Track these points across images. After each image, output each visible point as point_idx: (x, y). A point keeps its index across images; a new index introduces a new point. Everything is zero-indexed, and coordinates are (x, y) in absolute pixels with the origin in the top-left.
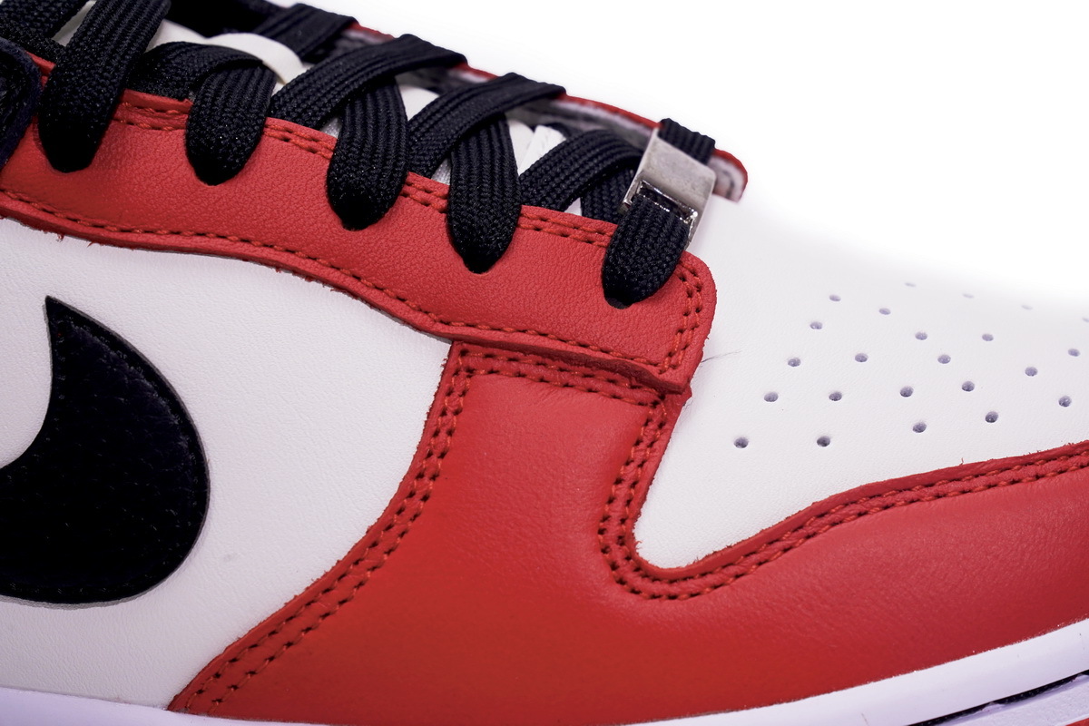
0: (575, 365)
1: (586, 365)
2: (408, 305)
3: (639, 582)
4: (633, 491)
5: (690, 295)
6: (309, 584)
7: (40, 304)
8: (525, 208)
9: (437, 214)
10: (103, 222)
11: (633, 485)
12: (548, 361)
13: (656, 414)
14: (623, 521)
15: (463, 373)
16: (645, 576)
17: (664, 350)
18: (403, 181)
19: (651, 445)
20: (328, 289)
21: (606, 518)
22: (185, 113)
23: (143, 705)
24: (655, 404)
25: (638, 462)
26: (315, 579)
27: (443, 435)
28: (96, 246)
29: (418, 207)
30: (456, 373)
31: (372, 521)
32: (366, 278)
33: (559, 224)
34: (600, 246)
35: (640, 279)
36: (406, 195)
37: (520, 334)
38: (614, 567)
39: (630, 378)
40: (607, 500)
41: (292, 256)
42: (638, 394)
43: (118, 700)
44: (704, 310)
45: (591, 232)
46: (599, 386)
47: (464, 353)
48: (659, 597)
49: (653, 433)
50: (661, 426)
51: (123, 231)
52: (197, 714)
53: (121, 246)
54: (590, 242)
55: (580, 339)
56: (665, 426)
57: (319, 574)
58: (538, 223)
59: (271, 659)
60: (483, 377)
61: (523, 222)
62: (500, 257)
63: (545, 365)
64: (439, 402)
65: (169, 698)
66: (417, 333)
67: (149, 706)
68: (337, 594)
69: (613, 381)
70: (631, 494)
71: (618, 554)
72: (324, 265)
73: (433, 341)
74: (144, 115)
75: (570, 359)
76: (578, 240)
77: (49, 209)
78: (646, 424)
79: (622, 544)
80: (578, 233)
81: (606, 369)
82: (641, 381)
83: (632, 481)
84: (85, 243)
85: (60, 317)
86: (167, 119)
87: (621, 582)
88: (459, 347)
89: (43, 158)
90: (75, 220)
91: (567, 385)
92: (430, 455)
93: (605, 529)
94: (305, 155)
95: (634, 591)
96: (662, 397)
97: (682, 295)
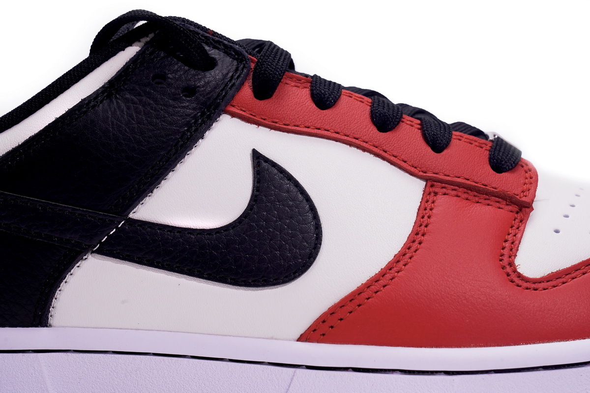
0: (481, 194)
1: (486, 194)
2: (407, 164)
3: (520, 282)
4: (513, 245)
5: (526, 172)
6: (368, 278)
7: (250, 152)
8: (454, 133)
9: (416, 130)
10: (277, 121)
11: (512, 243)
12: (469, 192)
13: (519, 216)
14: (510, 257)
15: (432, 194)
16: (522, 280)
17: (520, 189)
18: (401, 117)
19: (518, 228)
20: (372, 156)
21: (502, 255)
22: (309, 82)
23: (285, 340)
24: (517, 213)
25: (513, 234)
26: (371, 277)
27: (426, 217)
28: (273, 131)
29: (408, 127)
30: (429, 194)
31: (396, 252)
32: (389, 151)
33: (468, 139)
34: (486, 150)
35: (506, 162)
36: (403, 122)
37: (457, 178)
38: (508, 275)
39: (506, 201)
40: (502, 248)
41: (357, 141)
42: (510, 208)
43: (272, 338)
44: (534, 178)
45: (482, 144)
46: (492, 203)
47: (432, 186)
48: (530, 289)
49: (518, 223)
50: (521, 221)
51: (285, 125)
52: (312, 342)
53: (283, 132)
54: (482, 148)
55: (483, 182)
56: (523, 221)
57: (373, 275)
58: (459, 137)
59: (351, 312)
60: (441, 196)
61: (454, 137)
62: (446, 147)
63: (468, 193)
64: (423, 205)
65: (298, 336)
66: (411, 176)
67: (287, 340)
68: (382, 282)
69: (498, 202)
70: (512, 247)
71: (509, 269)
72: (370, 145)
73: (418, 180)
74: (292, 81)
75: (479, 191)
76: (477, 146)
77: (254, 114)
78: (515, 220)
79: (511, 266)
80: (477, 144)
81: (496, 196)
82: (511, 202)
83: (511, 241)
84: (268, 130)
85: (258, 158)
86: (302, 84)
87: (512, 281)
88: (429, 183)
89: (252, 93)
90: (264, 120)
91: (478, 202)
92: (420, 226)
93: (503, 259)
94: (359, 103)
95: (518, 286)
96: (521, 210)
97: (523, 172)
